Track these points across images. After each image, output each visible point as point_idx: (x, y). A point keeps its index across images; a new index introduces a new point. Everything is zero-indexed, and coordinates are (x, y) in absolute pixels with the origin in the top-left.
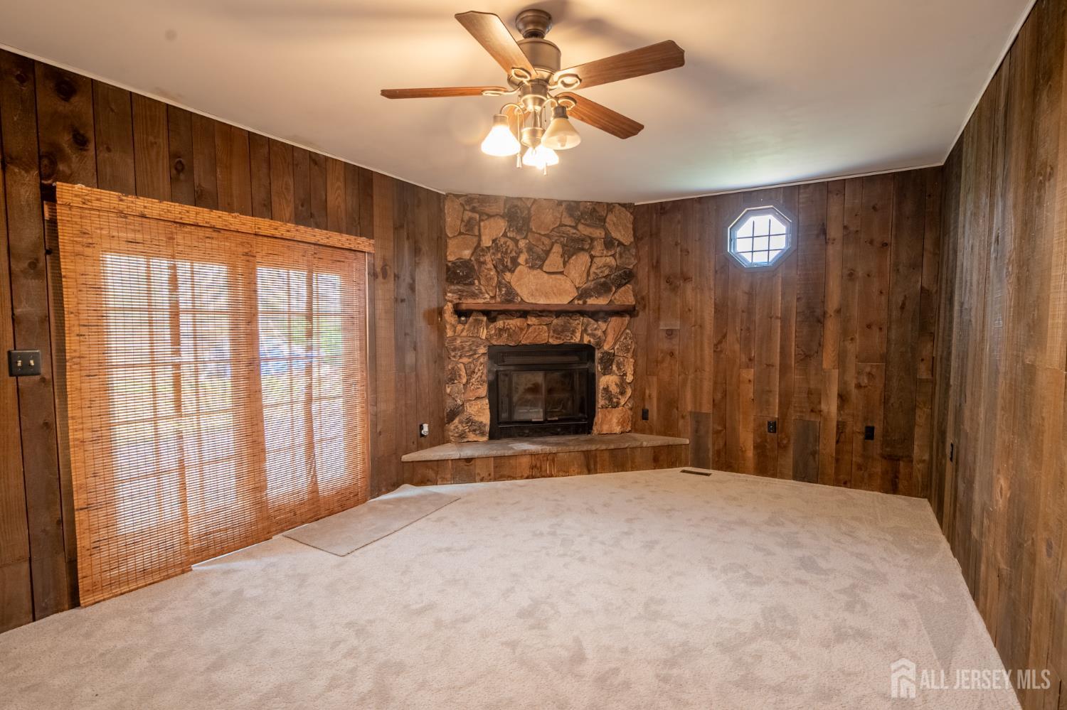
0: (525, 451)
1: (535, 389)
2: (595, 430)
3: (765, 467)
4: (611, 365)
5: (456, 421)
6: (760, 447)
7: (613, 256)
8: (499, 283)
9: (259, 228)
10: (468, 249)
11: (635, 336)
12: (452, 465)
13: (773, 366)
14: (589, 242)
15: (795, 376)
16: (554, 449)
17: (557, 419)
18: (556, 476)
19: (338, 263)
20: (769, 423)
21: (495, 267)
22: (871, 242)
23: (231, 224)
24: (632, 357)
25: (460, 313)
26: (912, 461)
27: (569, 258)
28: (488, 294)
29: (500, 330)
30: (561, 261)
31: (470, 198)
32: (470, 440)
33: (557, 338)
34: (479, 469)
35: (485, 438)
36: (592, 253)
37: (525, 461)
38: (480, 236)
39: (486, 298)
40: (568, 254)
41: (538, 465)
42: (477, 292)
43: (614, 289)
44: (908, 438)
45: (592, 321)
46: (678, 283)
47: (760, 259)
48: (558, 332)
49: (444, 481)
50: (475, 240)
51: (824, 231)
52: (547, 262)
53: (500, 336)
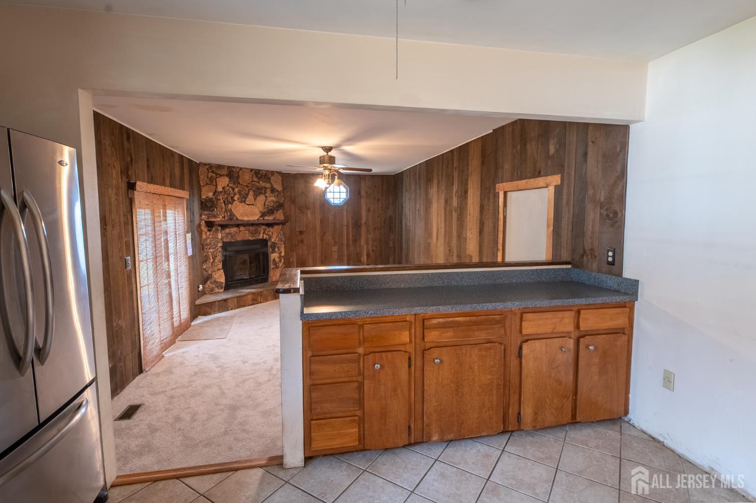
0: (249, 292)
1: (244, 262)
2: (270, 280)
4: (275, 248)
5: (209, 282)
7: (274, 196)
8: (226, 209)
10: (211, 192)
11: (284, 235)
12: (218, 304)
13: (344, 245)
14: (265, 189)
15: (352, 248)
16: (262, 290)
17: (254, 276)
18: (263, 303)
21: (224, 202)
22: (375, 198)
24: (284, 244)
25: (210, 225)
27: (257, 197)
28: (222, 216)
29: (228, 234)
30: (253, 199)
31: (211, 166)
32: (216, 292)
33: (253, 237)
34: (230, 304)
35: (223, 290)
36: (266, 195)
37: (250, 297)
38: (216, 185)
39: (220, 218)
41: (255, 298)
42: (216, 214)
43: (275, 212)
45: (267, 228)
46: (304, 210)
47: (337, 202)
48: (253, 233)
49: (215, 312)
50: (214, 187)
51: (359, 193)
52: (247, 199)
53: (227, 237)
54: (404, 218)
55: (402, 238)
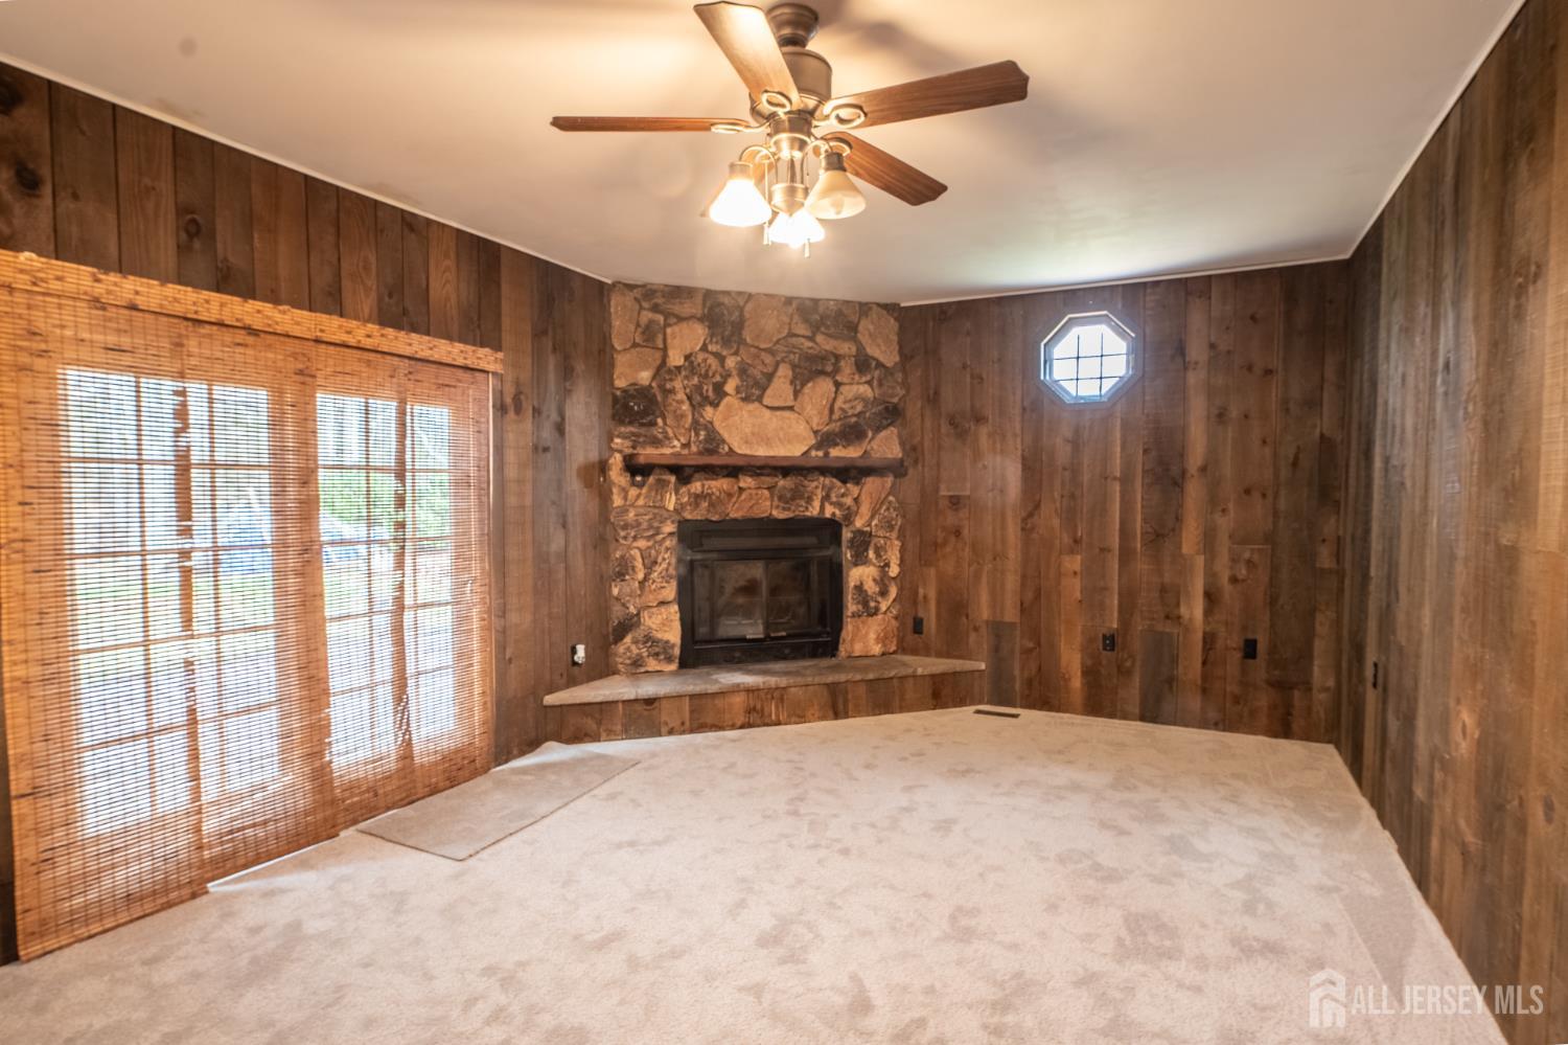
0: (738, 685)
1: (750, 588)
2: (843, 650)
3: (1098, 703)
4: (866, 550)
5: (628, 639)
6: (1090, 673)
7: (869, 383)
8: (695, 422)
9: (322, 331)
10: (647, 369)
11: (902, 507)
12: (624, 709)
13: (1109, 551)
14: (833, 361)
15: (1142, 566)
16: (783, 681)
17: (784, 634)
18: (786, 724)
19: (447, 389)
20: (1104, 636)
21: (689, 398)
22: (1250, 368)
23: (277, 323)
24: (898, 538)
25: (634, 468)
26: (1310, 689)
27: (803, 385)
28: (679, 440)
29: (697, 496)
30: (789, 390)
31: (650, 290)
32: (650, 669)
33: (784, 509)
34: (666, 714)
35: (674, 667)
36: (838, 378)
37: (738, 700)
38: (665, 349)
39: (674, 447)
40: (800, 381)
41: (759, 707)
42: (660, 436)
43: (870, 434)
44: (1305, 655)
45: (839, 484)
46: (967, 426)
47: (1089, 390)
48: (786, 500)
49: (611, 735)
50: (658, 355)
51: (1181, 350)
52: (769, 392)
53: (697, 505)
54: (1378, 433)
55: (1367, 531)
